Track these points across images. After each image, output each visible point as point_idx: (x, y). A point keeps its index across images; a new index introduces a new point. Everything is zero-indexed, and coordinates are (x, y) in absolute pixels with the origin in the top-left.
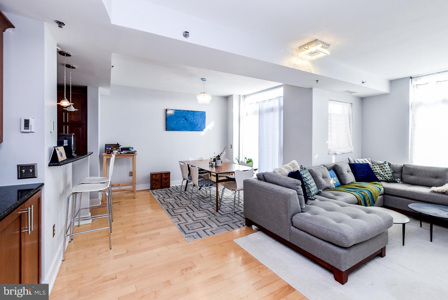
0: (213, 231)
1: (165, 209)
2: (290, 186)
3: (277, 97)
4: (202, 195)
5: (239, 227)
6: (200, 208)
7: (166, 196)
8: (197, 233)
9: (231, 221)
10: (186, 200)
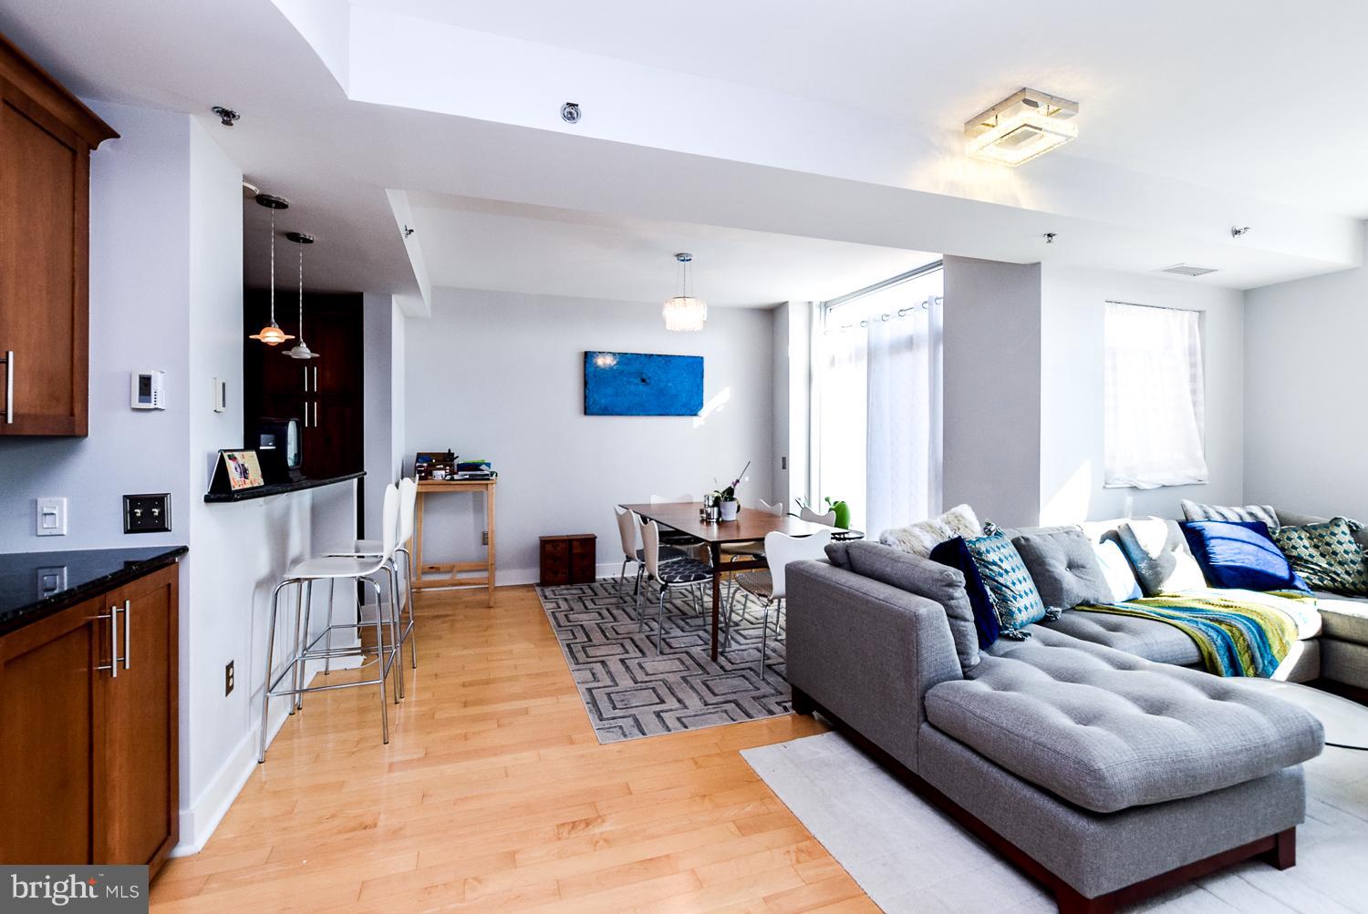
0: (685, 717)
1: (565, 642)
2: (925, 587)
3: (926, 302)
4: (682, 608)
5: (771, 712)
6: (663, 646)
7: (578, 606)
8: (636, 721)
9: (750, 691)
10: (632, 620)
